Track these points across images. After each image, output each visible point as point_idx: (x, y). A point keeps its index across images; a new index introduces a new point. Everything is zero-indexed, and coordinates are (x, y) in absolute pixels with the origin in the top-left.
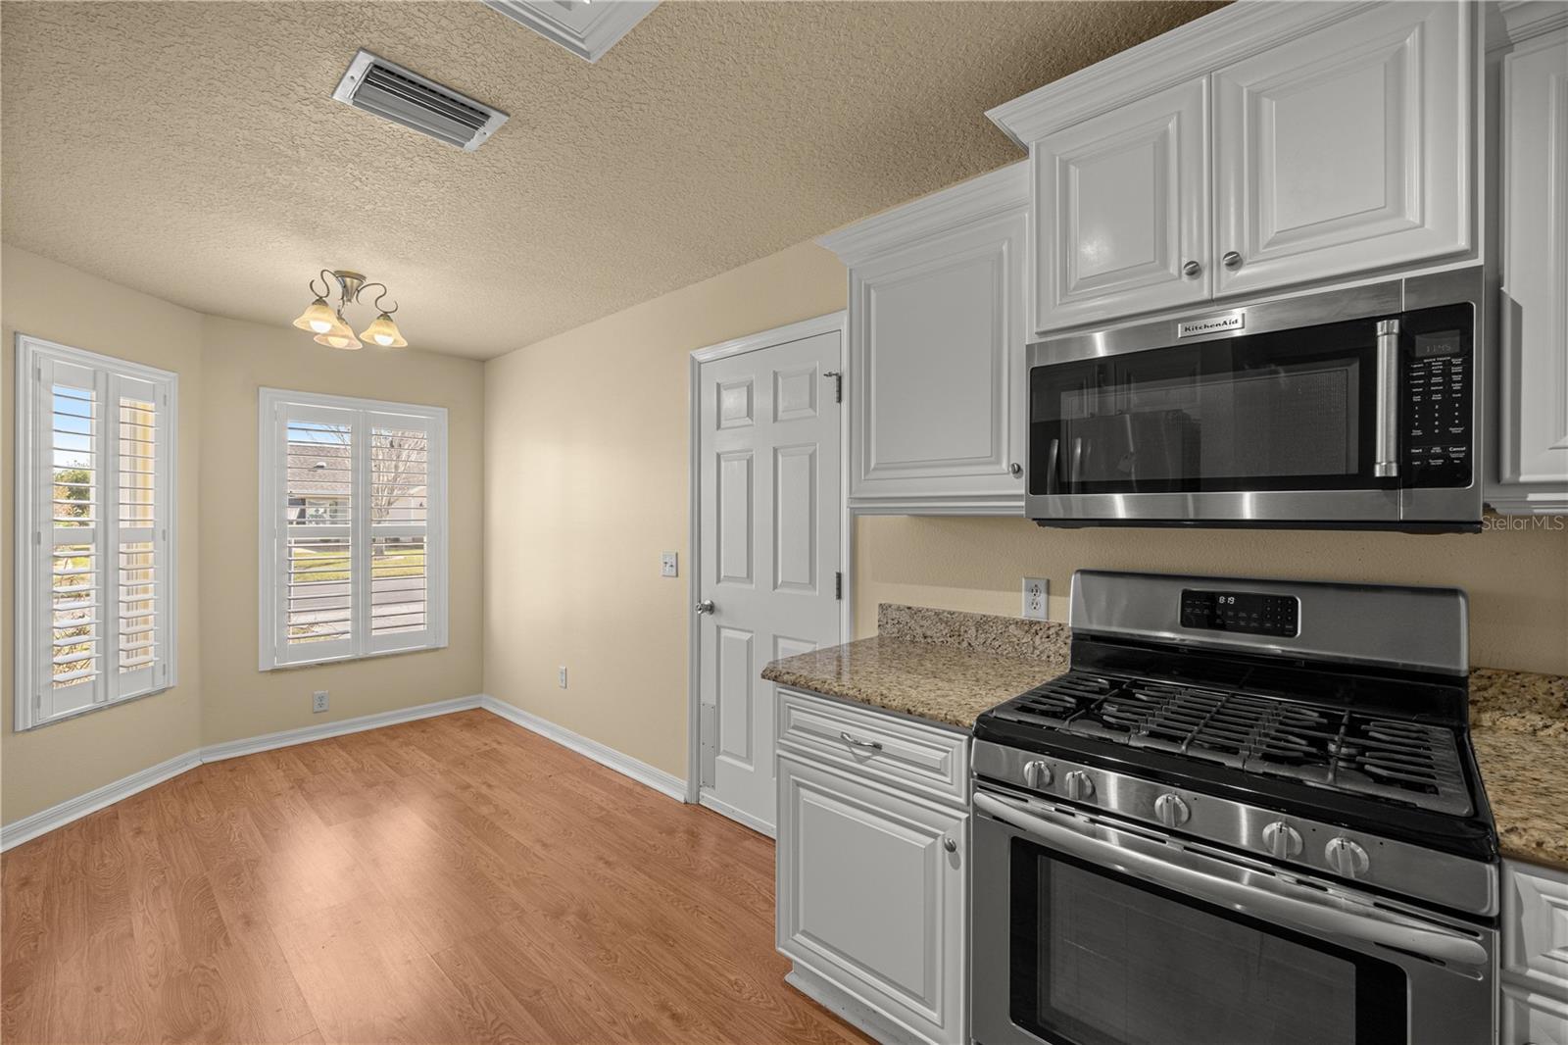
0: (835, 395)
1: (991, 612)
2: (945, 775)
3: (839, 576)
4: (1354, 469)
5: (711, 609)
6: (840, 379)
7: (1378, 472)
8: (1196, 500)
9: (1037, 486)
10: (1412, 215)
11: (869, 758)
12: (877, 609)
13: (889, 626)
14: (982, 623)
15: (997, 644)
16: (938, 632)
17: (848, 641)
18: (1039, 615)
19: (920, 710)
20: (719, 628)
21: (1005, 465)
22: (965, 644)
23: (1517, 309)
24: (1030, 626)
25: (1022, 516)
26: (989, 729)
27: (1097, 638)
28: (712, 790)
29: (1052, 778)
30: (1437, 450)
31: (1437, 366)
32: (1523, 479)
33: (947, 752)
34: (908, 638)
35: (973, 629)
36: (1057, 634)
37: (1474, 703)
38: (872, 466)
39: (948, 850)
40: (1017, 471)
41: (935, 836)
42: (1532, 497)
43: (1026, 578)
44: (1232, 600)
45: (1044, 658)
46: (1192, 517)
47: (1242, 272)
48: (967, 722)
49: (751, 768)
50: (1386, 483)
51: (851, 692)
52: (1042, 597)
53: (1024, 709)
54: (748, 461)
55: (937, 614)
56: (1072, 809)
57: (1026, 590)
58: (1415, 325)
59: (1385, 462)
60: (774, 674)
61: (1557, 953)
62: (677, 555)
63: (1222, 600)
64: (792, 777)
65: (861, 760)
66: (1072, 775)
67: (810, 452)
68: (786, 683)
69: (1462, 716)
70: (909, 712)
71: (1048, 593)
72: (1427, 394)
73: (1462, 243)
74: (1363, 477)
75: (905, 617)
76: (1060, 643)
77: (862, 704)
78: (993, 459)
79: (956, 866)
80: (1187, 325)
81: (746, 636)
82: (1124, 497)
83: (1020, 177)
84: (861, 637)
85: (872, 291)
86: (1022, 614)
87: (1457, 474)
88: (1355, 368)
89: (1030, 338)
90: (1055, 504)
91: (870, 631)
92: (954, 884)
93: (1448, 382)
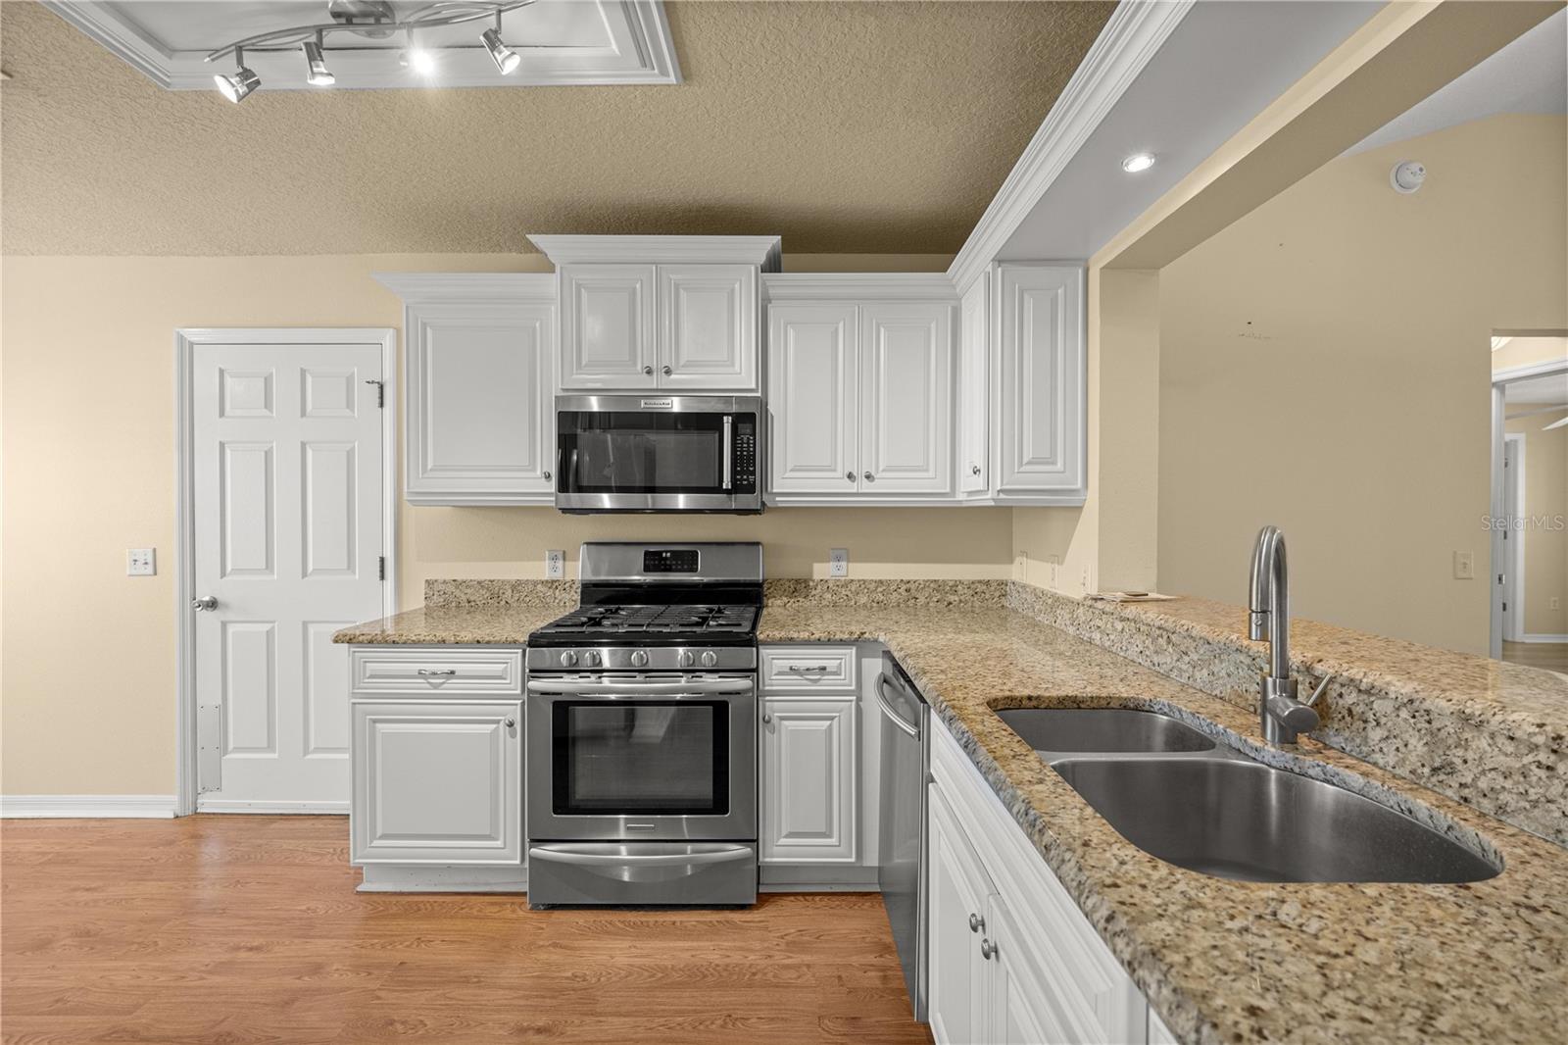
0: (378, 401)
1: (523, 577)
2: (505, 679)
3: (382, 560)
4: (717, 483)
5: (213, 604)
6: (382, 387)
7: (725, 486)
8: (653, 498)
9: (563, 487)
10: (737, 368)
11: (443, 683)
12: (423, 585)
13: (435, 597)
14: (516, 586)
15: (527, 599)
16: (479, 596)
17: (393, 614)
18: (558, 575)
19: (487, 639)
20: (224, 625)
21: (539, 472)
22: (503, 603)
23: (772, 417)
24: (552, 584)
25: (552, 507)
26: (536, 641)
27: (597, 585)
28: (218, 793)
29: (577, 660)
30: (745, 477)
31: (745, 440)
32: (775, 491)
33: (507, 663)
34: (454, 604)
35: (510, 591)
36: (571, 587)
37: (766, 595)
38: (429, 467)
39: (508, 726)
40: (548, 477)
41: (498, 722)
42: (777, 499)
43: (549, 551)
44: (669, 554)
45: (562, 604)
46: (650, 507)
47: (673, 376)
48: (522, 640)
49: (276, 756)
50: (727, 491)
51: (428, 638)
52: (560, 564)
53: (558, 626)
54: (266, 452)
55: (479, 583)
56: (588, 674)
57: (549, 559)
58: (737, 419)
59: (727, 484)
60: (347, 638)
61: (774, 677)
62: (154, 550)
63: (664, 555)
64: (368, 717)
65: (436, 686)
66: (587, 654)
67: (348, 449)
68: (361, 642)
70: (478, 642)
71: (564, 559)
72: (742, 452)
73: (753, 386)
74: (716, 488)
75: (451, 588)
76: (573, 593)
77: (439, 645)
78: (530, 468)
79: (513, 736)
80: (648, 401)
81: (267, 627)
82: (610, 497)
83: (551, 283)
84: (405, 610)
85: (428, 329)
86: (546, 577)
87: (750, 489)
88: (717, 435)
89: (556, 390)
90: (576, 499)
91: (416, 601)
92: (512, 750)
93: (749, 447)
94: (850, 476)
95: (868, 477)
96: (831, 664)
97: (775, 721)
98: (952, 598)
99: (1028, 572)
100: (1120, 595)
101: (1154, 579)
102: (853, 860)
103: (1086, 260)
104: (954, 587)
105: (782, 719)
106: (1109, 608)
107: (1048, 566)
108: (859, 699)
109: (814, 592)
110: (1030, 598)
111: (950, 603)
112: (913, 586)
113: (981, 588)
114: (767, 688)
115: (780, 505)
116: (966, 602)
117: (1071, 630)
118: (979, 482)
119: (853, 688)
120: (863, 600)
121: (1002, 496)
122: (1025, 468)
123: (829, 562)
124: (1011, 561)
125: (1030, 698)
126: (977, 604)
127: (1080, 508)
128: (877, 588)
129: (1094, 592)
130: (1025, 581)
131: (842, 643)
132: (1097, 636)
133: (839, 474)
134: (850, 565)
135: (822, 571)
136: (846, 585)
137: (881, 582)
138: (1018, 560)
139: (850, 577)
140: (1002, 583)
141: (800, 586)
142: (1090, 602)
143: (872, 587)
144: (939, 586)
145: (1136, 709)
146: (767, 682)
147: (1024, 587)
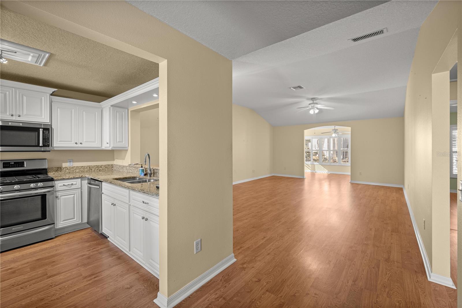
4: (37, 145)
7: (40, 145)
10: (44, 117)
23: (53, 129)
30: (46, 143)
31: (46, 134)
32: (54, 146)
42: (55, 148)
44: (13, 163)
47: (21, 117)
50: (41, 147)
58: (44, 129)
59: (41, 144)
61: (59, 187)
63: (11, 163)
69: (47, 173)
72: (45, 137)
73: (49, 122)
74: (38, 145)
80: (11, 123)
87: (48, 146)
88: (37, 133)
93: (47, 136)
94: (76, 143)
95: (81, 143)
96: (74, 183)
97: (59, 197)
98: (100, 169)
99: (117, 162)
100: (134, 164)
101: (140, 161)
102: (80, 222)
103: (128, 108)
104: (101, 166)
105: (61, 196)
106: (132, 166)
107: (122, 160)
108: (81, 189)
109: (63, 170)
110: (118, 167)
111: (100, 170)
112: (91, 167)
113: (107, 166)
114: (57, 190)
115: (55, 149)
116: (104, 169)
117: (126, 171)
118: (108, 145)
119: (80, 187)
120: (77, 171)
121: (113, 148)
122: (117, 143)
123: (67, 163)
124: (114, 160)
125: (119, 178)
126: (106, 170)
127: (127, 150)
128: (81, 168)
129: (130, 164)
130: (117, 164)
131: (77, 178)
132: (130, 171)
133: (73, 142)
134: (73, 163)
135: (64, 165)
136: (72, 168)
137: (82, 166)
138: (116, 160)
139: (73, 166)
140: (112, 165)
141: (59, 169)
142: (129, 166)
143: (80, 168)
144: (98, 166)
145: (135, 178)
146: (57, 189)
147: (117, 165)
